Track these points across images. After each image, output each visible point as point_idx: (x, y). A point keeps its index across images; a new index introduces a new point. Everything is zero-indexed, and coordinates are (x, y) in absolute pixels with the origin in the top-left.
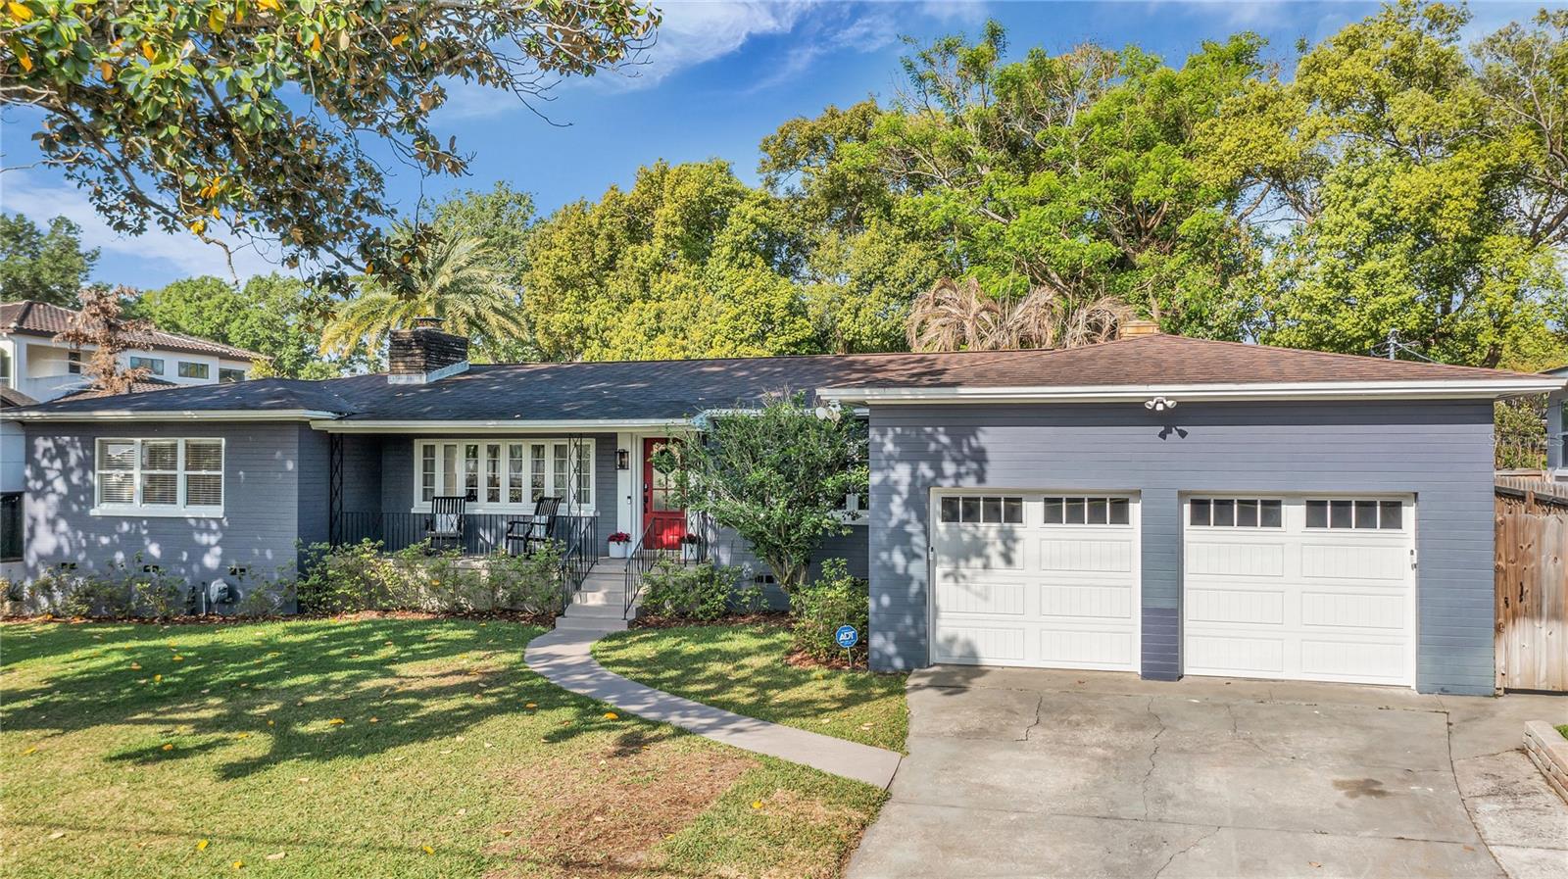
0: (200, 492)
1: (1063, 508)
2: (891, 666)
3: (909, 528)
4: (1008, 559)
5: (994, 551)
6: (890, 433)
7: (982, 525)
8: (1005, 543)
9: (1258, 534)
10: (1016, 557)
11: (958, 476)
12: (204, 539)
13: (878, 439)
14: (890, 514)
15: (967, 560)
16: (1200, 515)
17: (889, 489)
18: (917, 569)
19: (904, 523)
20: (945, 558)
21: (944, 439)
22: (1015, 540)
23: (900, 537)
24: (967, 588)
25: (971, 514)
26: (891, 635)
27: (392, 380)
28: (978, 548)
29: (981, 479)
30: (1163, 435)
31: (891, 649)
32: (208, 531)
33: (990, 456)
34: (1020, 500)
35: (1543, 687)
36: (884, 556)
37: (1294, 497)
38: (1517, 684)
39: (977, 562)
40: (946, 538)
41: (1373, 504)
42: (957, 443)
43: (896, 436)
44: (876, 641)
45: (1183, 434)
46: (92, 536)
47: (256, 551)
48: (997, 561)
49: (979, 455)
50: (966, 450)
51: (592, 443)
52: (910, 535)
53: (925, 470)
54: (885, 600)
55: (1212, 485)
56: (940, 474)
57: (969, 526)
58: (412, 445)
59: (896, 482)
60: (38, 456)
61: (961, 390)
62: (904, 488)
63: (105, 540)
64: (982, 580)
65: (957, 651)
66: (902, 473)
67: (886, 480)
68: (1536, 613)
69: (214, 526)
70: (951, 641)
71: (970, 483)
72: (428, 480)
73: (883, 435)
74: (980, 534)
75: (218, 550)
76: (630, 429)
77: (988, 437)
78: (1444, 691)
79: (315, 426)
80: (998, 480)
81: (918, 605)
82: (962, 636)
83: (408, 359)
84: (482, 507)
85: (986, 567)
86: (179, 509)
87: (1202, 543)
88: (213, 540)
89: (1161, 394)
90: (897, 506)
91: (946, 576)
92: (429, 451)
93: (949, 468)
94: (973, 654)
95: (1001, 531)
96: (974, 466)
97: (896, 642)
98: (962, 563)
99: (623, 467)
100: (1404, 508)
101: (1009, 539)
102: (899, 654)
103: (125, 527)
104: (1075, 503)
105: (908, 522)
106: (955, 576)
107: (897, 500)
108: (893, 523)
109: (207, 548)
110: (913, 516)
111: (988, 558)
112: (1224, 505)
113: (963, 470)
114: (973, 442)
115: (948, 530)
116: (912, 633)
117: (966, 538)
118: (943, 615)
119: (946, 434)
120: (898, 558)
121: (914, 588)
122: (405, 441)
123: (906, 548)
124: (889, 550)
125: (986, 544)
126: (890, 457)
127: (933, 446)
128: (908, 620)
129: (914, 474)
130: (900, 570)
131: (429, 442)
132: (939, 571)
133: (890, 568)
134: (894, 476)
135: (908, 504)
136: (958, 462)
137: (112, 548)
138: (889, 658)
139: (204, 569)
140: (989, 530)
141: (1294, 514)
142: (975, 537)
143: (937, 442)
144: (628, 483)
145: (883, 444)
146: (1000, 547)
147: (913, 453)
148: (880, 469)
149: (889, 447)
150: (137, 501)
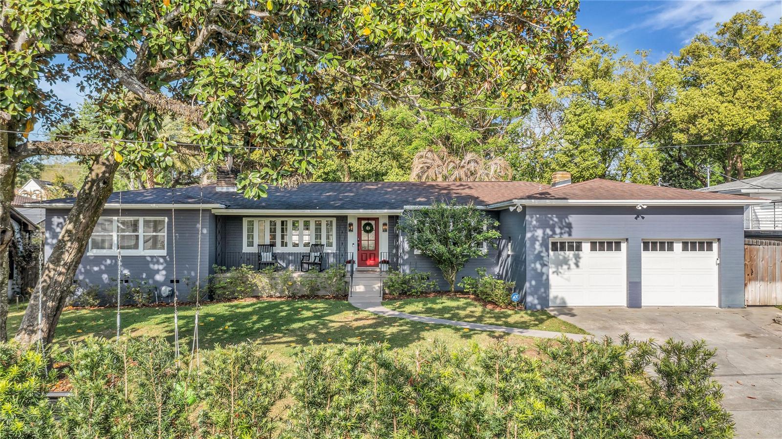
0: (154, 243)
1: (597, 245)
2: (536, 308)
3: (542, 254)
4: (577, 265)
5: (572, 263)
7: (567, 252)
8: (576, 259)
9: (666, 254)
10: (580, 264)
11: (561, 234)
12: (156, 267)
14: (535, 249)
16: (646, 248)
17: (534, 239)
18: (544, 270)
19: (540, 252)
20: (553, 266)
22: (580, 258)
23: (539, 257)
24: (562, 277)
25: (563, 248)
26: (536, 296)
27: (218, 189)
28: (565, 261)
30: (636, 218)
31: (536, 302)
32: (158, 263)
34: (581, 242)
36: (533, 265)
39: (565, 267)
40: (553, 258)
41: (704, 243)
42: (561, 221)
43: (537, 218)
44: (529, 299)
45: (643, 218)
46: (88, 267)
47: (186, 272)
48: (573, 266)
49: (569, 226)
50: (564, 224)
51: (334, 220)
54: (533, 283)
55: (651, 237)
57: (562, 253)
58: (242, 220)
59: (537, 236)
62: (540, 239)
64: (567, 274)
65: (558, 302)
66: (539, 233)
67: (533, 236)
68: (756, 279)
69: (161, 260)
70: (556, 298)
72: (250, 236)
73: (532, 218)
74: (566, 256)
75: (164, 272)
76: (353, 214)
77: (573, 219)
78: (729, 307)
79: (213, 211)
80: (576, 235)
81: (544, 284)
82: (560, 295)
83: (227, 179)
84: (278, 249)
85: (569, 269)
86: (141, 252)
87: (648, 257)
88: (161, 267)
89: (641, 203)
90: (537, 246)
91: (554, 272)
92: (251, 224)
93: (558, 231)
94: (564, 302)
95: (574, 255)
96: (567, 230)
97: (538, 299)
98: (560, 267)
99: (351, 231)
100: (714, 244)
102: (539, 304)
103: (109, 262)
104: (602, 244)
106: (557, 272)
107: (537, 243)
108: (536, 252)
109: (158, 271)
110: (544, 249)
111: (569, 265)
112: (654, 244)
113: (563, 231)
114: (567, 220)
115: (554, 254)
116: (544, 295)
117: (561, 257)
118: (552, 287)
119: (556, 217)
120: (538, 266)
121: (544, 277)
122: (239, 218)
123: (541, 262)
124: (535, 263)
125: (569, 260)
126: (534, 227)
128: (543, 290)
129: (544, 233)
130: (539, 271)
132: (551, 271)
133: (535, 270)
135: (541, 245)
136: (561, 228)
137: (101, 272)
138: (535, 305)
139: (156, 282)
140: (570, 254)
141: (678, 246)
142: (564, 258)
143: (553, 221)
144: (352, 237)
145: (532, 222)
146: (574, 261)
147: (543, 225)
148: (531, 231)
150: (115, 247)
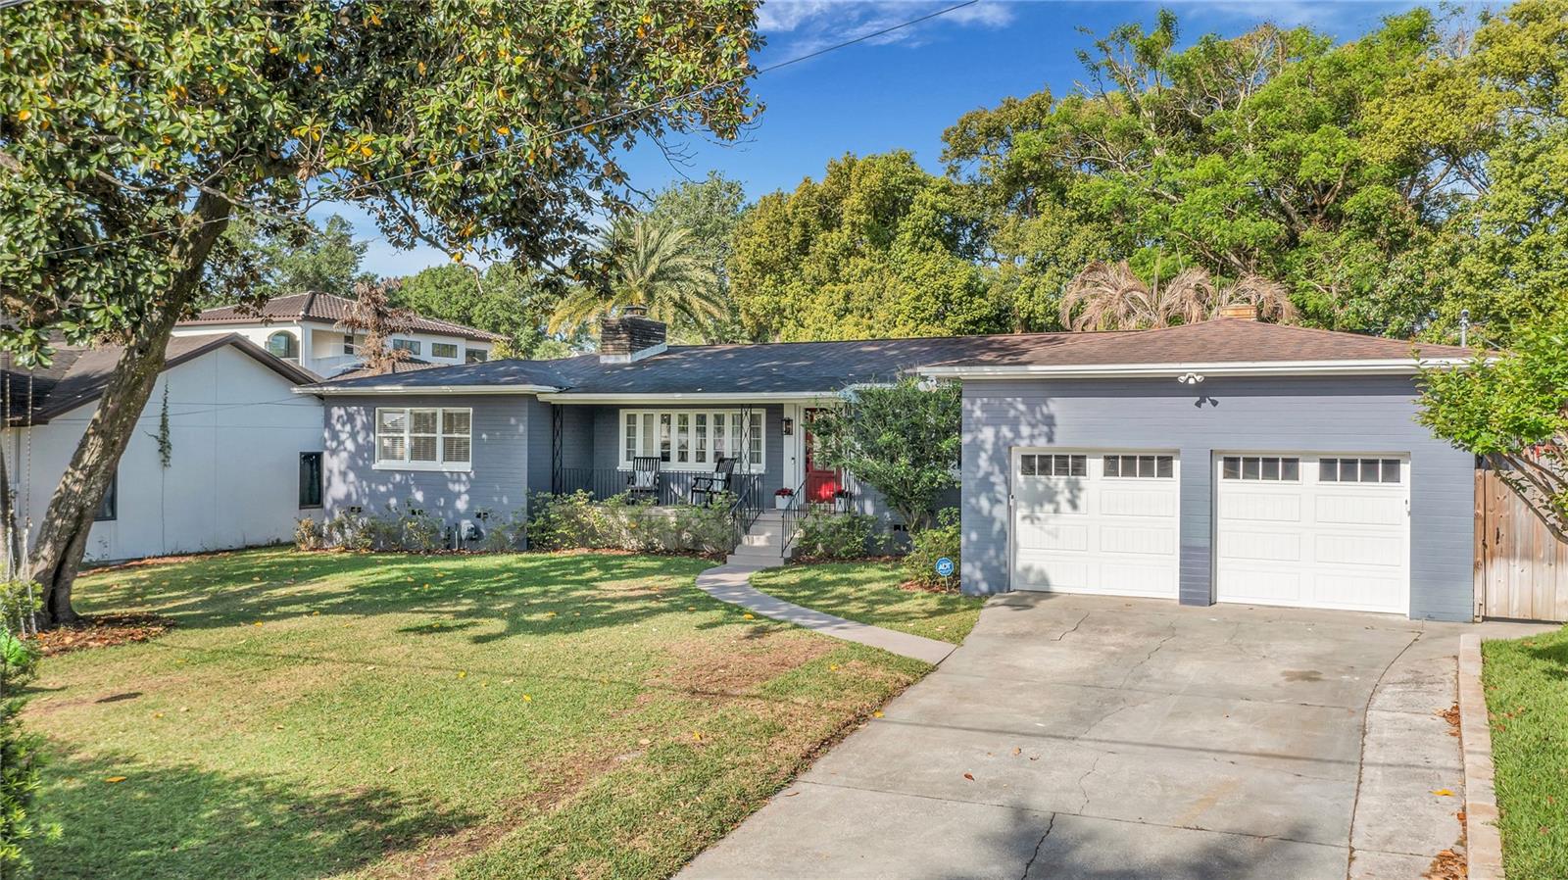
0: (454, 451)
1: (1121, 464)
2: (977, 589)
3: (993, 479)
4: (1074, 505)
5: (1063, 498)
6: (979, 402)
7: (1053, 477)
8: (1071, 492)
9: (1279, 487)
10: (1081, 503)
11: (1032, 437)
12: (456, 488)
13: (969, 407)
14: (978, 467)
15: (1041, 505)
16: (1231, 472)
17: (977, 447)
18: (1000, 512)
19: (988, 474)
20: (1024, 504)
21: (1022, 407)
22: (1080, 489)
23: (986, 485)
24: (1041, 528)
25: (1045, 468)
26: (978, 564)
27: (604, 360)
28: (1050, 496)
29: (1050, 440)
30: (1198, 404)
31: (978, 575)
32: (459, 481)
33: (1058, 420)
34: (1084, 457)
35: (1515, 616)
36: (973, 501)
37: (1309, 456)
38: (1493, 613)
39: (1048, 507)
40: (1024, 487)
41: (1376, 462)
42: (1032, 411)
43: (983, 404)
44: (966, 569)
45: (1215, 403)
46: (373, 486)
47: (496, 499)
48: (1065, 507)
49: (1050, 421)
50: (1039, 416)
51: (763, 413)
52: (993, 484)
53: (1006, 431)
54: (974, 536)
55: (1243, 446)
56: (1018, 435)
57: (1043, 478)
58: (618, 414)
59: (983, 442)
60: (334, 421)
61: (1031, 368)
62: (989, 446)
63: (382, 489)
64: (1053, 522)
65: (1032, 577)
66: (988, 434)
67: (974, 439)
68: (1510, 554)
69: (464, 477)
70: (1028, 570)
71: (1041, 443)
72: (631, 443)
73: (973, 404)
74: (1051, 485)
75: (465, 497)
76: (795, 400)
77: (1056, 406)
78: (1430, 618)
79: (541, 398)
80: (1065, 440)
81: (1002, 539)
82: (1037, 566)
83: (616, 342)
84: (673, 466)
85: (1056, 511)
86: (439, 465)
87: (1235, 495)
88: (463, 489)
89: (1191, 371)
90: (983, 461)
91: (1024, 518)
92: (631, 419)
93: (1025, 430)
94: (1045, 581)
95: (1068, 482)
96: (1045, 429)
97: (982, 569)
98: (1037, 509)
99: (789, 432)
100: (1402, 465)
101: (1075, 489)
102: (984, 580)
103: (398, 477)
104: (1129, 460)
105: (992, 474)
106: (1031, 518)
107: (984, 456)
108: (981, 474)
109: (458, 495)
110: (997, 469)
111: (1058, 504)
112: (1251, 462)
113: (1036, 432)
114: (1045, 409)
115: (1026, 481)
116: (995, 563)
117: (1040, 487)
118: (1021, 551)
119: (1023, 403)
120: (984, 503)
121: (997, 527)
122: (612, 410)
123: (991, 495)
124: (977, 496)
125: (1056, 493)
126: (978, 421)
127: (1012, 413)
128: (992, 552)
129: (997, 435)
130: (985, 512)
131: (631, 412)
132: (1019, 515)
133: (978, 511)
134: (981, 436)
135: (991, 459)
136: (1033, 426)
137: (389, 495)
138: (977, 583)
139: (457, 512)
140: (1059, 482)
141: (1309, 470)
142: (1047, 487)
143: (1016, 409)
144: (793, 447)
145: (973, 411)
146: (1067, 494)
147: (996, 419)
148: (970, 431)
149: (978, 413)
150: (407, 457)
